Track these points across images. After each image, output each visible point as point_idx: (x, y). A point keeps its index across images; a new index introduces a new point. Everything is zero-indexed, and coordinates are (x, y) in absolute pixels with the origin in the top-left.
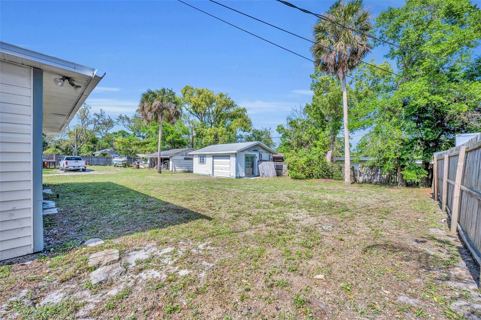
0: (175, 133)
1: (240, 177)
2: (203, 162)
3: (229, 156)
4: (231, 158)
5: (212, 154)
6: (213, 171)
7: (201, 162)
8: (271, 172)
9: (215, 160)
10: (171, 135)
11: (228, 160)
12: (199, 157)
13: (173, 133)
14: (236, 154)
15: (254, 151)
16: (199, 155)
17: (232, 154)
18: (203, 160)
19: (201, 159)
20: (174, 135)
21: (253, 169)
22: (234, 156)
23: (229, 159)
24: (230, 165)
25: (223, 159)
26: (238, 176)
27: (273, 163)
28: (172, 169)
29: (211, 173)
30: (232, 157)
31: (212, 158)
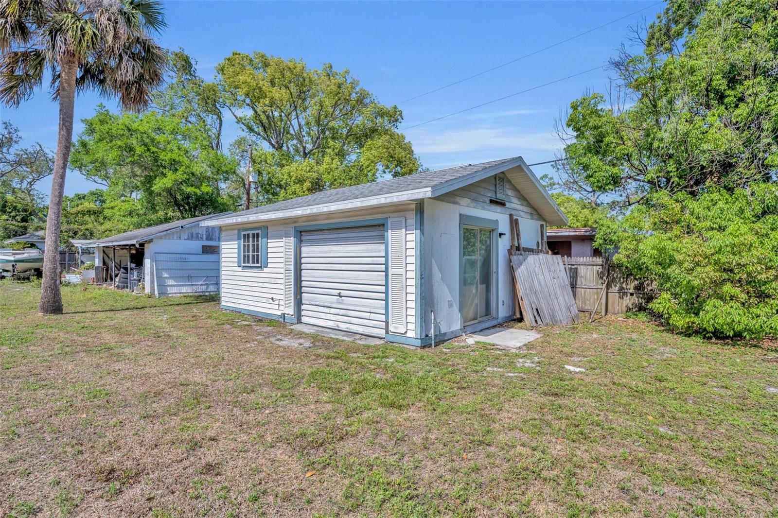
0: (183, 168)
1: (441, 340)
2: (256, 259)
3: (381, 226)
4: (390, 234)
5: (294, 220)
6: (299, 303)
7: (246, 259)
8: (561, 299)
9: (306, 250)
10: (170, 174)
11: (377, 249)
12: (239, 239)
13: (177, 170)
14: (420, 206)
15: (492, 201)
16: (239, 230)
17: (398, 209)
18: (256, 249)
19: (246, 248)
20: (180, 176)
21: (488, 290)
22: (412, 221)
23: (382, 239)
24: (386, 271)
25: (346, 240)
26: (432, 333)
27: (561, 264)
28: (153, 289)
29: (290, 311)
30: (396, 228)
31: (292, 240)
